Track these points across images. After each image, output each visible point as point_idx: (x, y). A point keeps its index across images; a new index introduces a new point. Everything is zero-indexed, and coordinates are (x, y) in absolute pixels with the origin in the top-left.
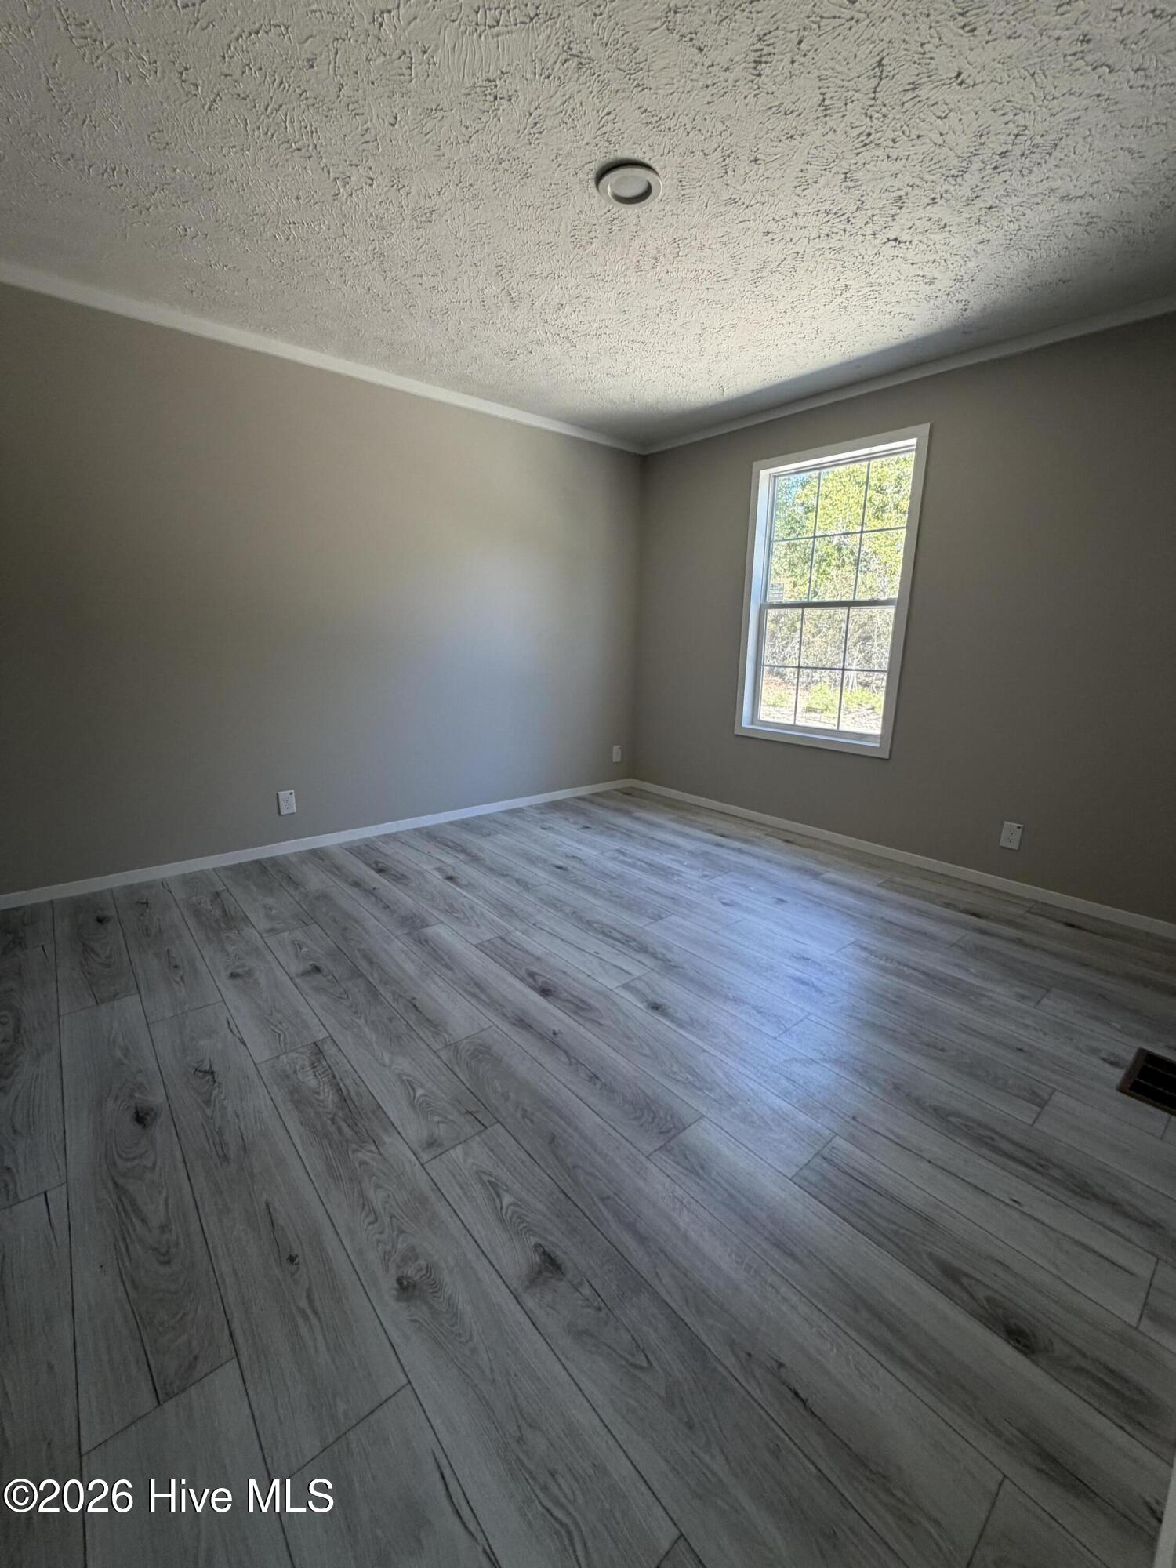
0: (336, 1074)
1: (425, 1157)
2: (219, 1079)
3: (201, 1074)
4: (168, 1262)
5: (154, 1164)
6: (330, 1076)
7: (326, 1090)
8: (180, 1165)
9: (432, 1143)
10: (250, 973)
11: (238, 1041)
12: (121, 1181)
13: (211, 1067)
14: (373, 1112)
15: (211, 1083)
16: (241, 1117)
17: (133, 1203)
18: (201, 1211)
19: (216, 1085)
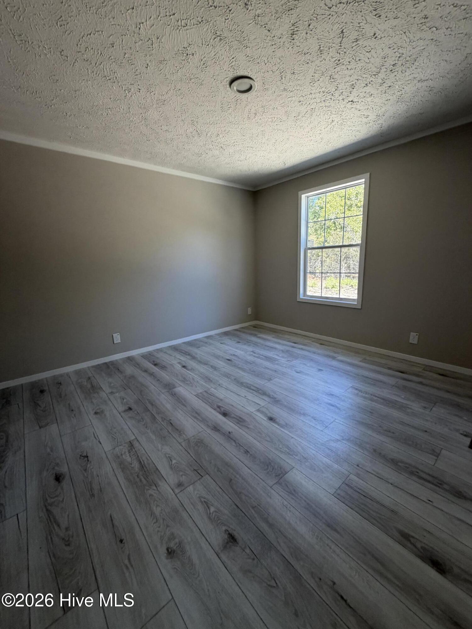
0: (139, 455)
1: (177, 491)
2: (90, 459)
3: (82, 458)
4: (69, 545)
5: (63, 499)
6: (137, 456)
7: (135, 462)
8: (74, 500)
9: (180, 485)
10: (102, 412)
11: (98, 442)
12: (49, 507)
13: (87, 454)
14: (155, 472)
15: (87, 461)
16: (100, 476)
17: (54, 518)
18: (83, 520)
19: (89, 462)
